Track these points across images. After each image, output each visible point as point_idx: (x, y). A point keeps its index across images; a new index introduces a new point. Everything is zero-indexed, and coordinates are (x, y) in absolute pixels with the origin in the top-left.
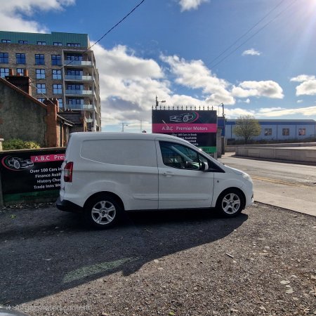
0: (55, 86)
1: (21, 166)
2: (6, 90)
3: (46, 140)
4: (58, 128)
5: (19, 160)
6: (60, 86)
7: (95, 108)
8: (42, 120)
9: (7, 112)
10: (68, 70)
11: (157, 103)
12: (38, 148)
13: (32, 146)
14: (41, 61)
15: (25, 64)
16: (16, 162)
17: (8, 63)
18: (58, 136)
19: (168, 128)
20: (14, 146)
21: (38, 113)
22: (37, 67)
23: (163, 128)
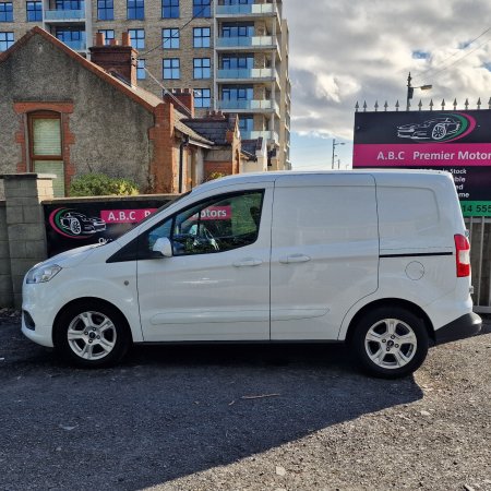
0: (198, 63)
1: (83, 229)
2: (81, 77)
3: (152, 177)
4: (176, 152)
5: (79, 218)
6: (206, 63)
7: (276, 107)
8: (146, 135)
9: (83, 121)
10: (225, 25)
11: (411, 90)
12: (135, 193)
13: (123, 188)
14: (174, 10)
15: (143, 19)
16: (74, 220)
17: (112, 20)
18: (176, 170)
19: (391, 155)
20: (91, 187)
21: (139, 122)
22: (165, 23)
23: (381, 156)
